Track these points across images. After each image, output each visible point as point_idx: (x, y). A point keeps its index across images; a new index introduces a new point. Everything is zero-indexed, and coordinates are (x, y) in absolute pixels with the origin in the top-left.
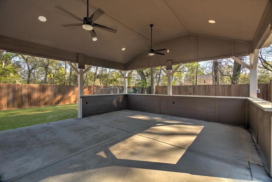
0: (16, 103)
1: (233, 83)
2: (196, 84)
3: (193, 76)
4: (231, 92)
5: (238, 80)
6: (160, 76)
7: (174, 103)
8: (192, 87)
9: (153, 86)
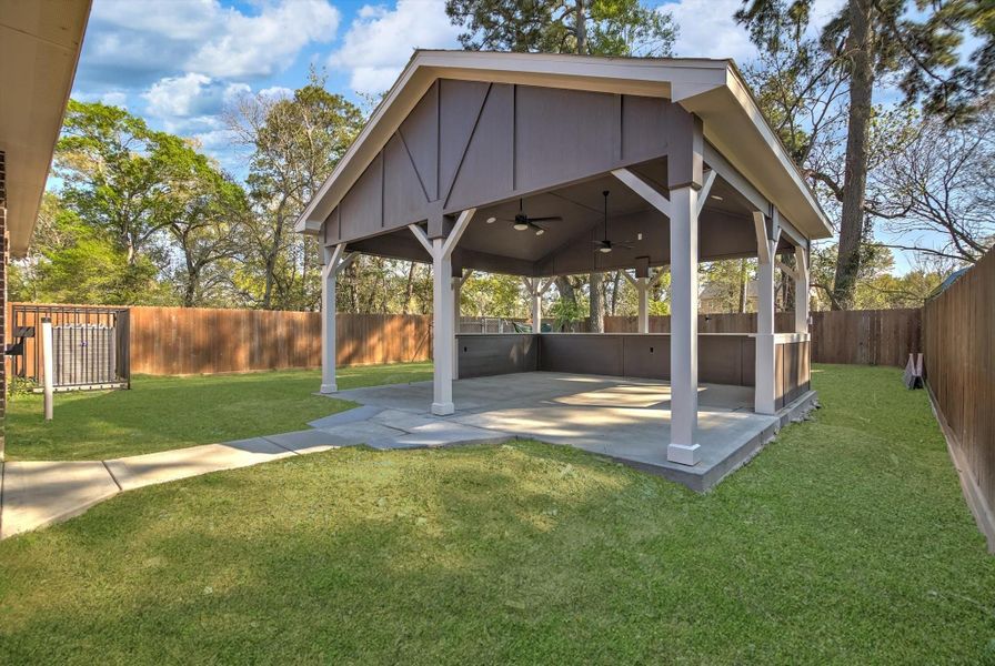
0: (266, 357)
1: (835, 307)
2: (741, 310)
3: (732, 286)
4: (822, 333)
5: (851, 298)
6: (616, 285)
7: (652, 350)
8: (714, 320)
9: (597, 319)
